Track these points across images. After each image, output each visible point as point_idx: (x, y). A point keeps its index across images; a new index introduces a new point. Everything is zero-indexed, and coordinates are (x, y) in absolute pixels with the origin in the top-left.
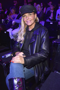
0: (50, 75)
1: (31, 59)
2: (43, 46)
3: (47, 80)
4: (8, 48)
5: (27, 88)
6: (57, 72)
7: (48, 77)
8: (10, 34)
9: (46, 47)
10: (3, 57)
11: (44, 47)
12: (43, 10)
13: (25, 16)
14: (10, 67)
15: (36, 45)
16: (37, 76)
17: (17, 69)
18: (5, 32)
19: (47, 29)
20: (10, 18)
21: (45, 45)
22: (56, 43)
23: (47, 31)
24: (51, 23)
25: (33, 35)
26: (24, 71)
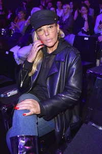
0: (80, 130)
1: (52, 104)
2: (72, 81)
3: (75, 137)
4: (12, 80)
5: (42, 150)
6: (94, 125)
7: (78, 132)
8: (16, 57)
9: (76, 82)
10: (2, 95)
11: (73, 83)
12: (73, 14)
13: (41, 30)
14: (14, 118)
15: (59, 79)
16: (58, 131)
17: (25, 122)
18: (7, 53)
19: (79, 52)
20: (15, 27)
21: (76, 80)
22: (94, 73)
23: (79, 55)
24: (86, 39)
25: (55, 61)
26: (37, 123)
